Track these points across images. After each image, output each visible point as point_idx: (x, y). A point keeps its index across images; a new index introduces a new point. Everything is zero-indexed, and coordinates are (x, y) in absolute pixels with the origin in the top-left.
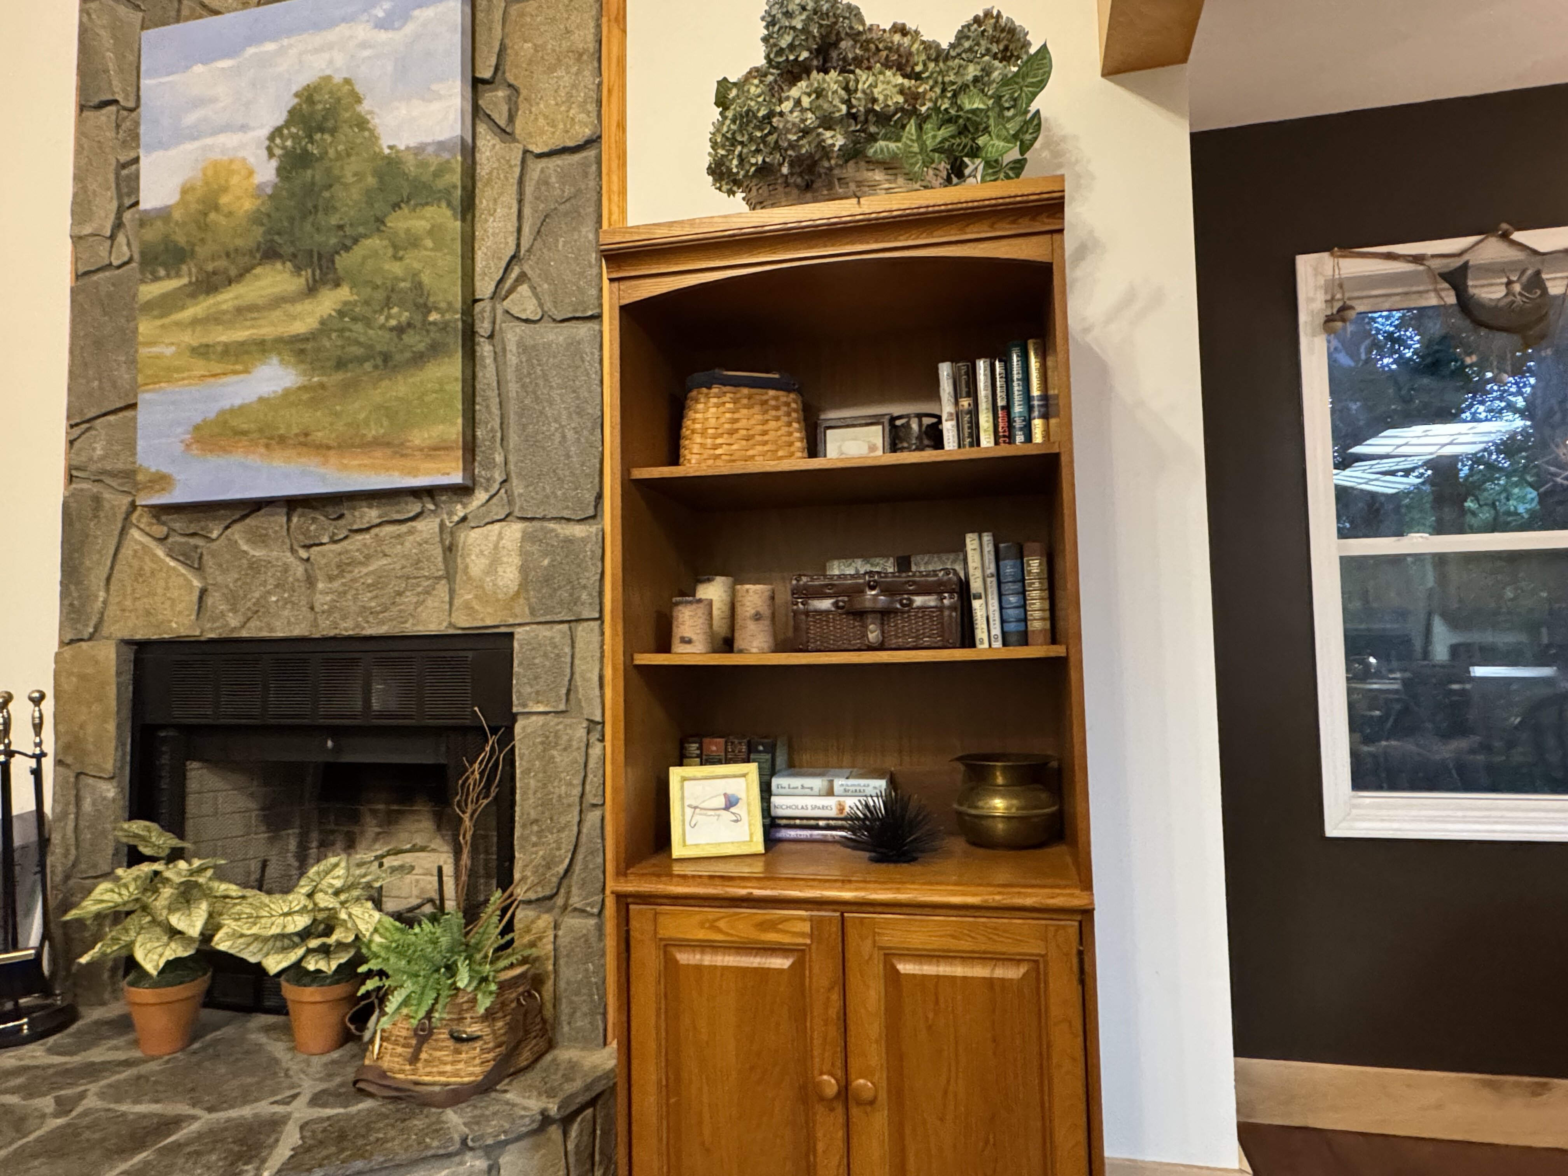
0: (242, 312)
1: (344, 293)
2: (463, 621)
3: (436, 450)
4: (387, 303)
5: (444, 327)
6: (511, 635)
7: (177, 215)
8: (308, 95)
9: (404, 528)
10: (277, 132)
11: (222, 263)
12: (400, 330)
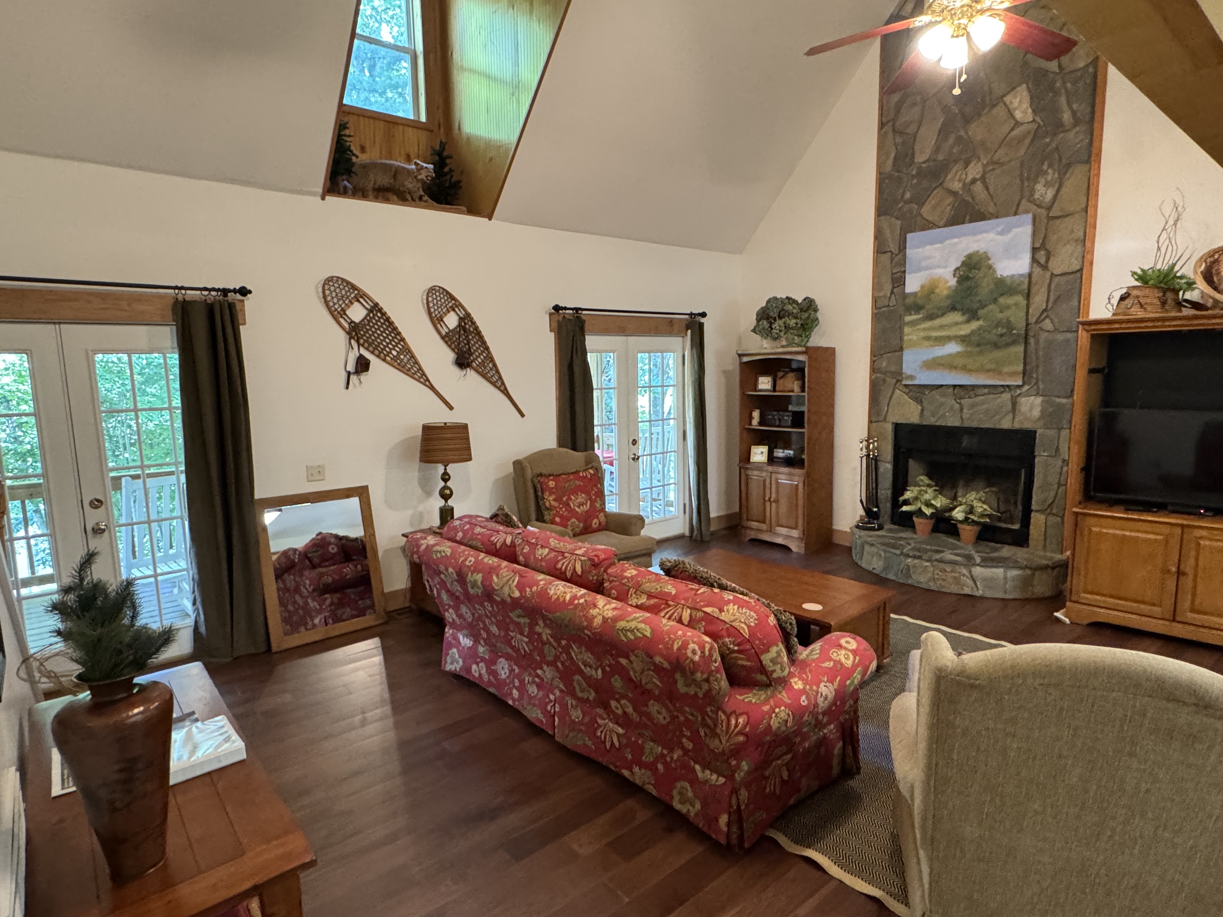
0: (942, 327)
1: (981, 322)
2: (1017, 426)
3: (1013, 374)
4: (997, 326)
5: (1018, 335)
6: (1035, 432)
7: (919, 294)
8: (969, 257)
9: (997, 396)
10: (957, 269)
11: (936, 311)
12: (1002, 335)
